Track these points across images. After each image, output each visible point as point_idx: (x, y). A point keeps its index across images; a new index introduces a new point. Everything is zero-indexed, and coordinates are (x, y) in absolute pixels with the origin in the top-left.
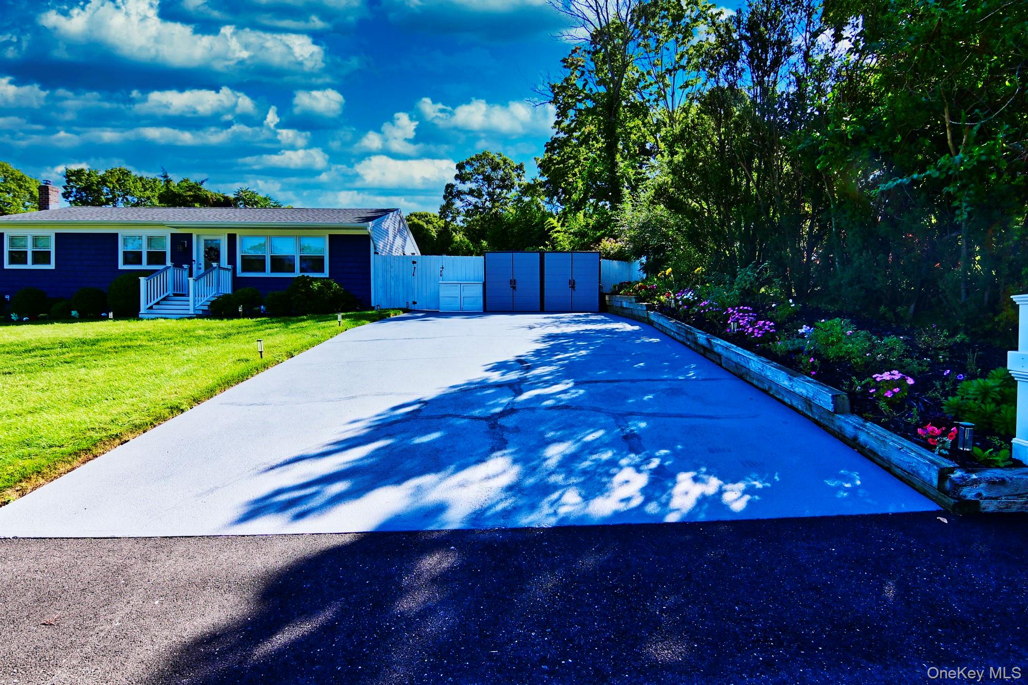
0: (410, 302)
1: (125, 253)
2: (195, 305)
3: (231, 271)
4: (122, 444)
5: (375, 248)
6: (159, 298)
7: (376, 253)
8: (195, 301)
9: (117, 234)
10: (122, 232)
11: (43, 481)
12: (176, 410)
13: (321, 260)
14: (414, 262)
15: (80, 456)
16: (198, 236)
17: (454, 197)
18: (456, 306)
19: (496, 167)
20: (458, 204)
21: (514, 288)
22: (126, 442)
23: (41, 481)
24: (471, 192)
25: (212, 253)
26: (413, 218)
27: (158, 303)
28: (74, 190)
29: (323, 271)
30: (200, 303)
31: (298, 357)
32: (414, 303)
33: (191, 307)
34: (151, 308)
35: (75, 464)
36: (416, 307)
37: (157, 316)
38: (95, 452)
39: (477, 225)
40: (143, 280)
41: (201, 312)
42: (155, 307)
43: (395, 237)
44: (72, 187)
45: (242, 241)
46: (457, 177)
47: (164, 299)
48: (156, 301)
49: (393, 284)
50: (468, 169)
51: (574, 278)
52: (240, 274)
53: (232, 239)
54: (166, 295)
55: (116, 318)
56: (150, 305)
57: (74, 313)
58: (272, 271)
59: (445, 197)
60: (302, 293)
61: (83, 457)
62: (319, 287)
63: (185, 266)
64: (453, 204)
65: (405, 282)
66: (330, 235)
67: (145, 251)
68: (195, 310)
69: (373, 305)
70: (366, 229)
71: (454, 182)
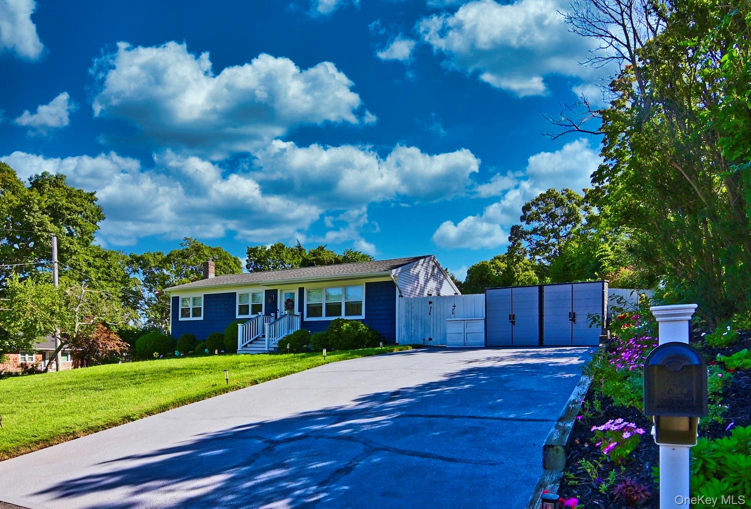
0: (427, 339)
1: (240, 307)
2: (269, 344)
3: (300, 316)
4: (74, 439)
5: (400, 292)
6: (252, 339)
7: (401, 296)
8: (269, 341)
9: (235, 293)
10: (239, 291)
11: (8, 457)
12: (128, 419)
13: (359, 305)
14: (430, 303)
15: (39, 444)
16: (281, 291)
17: (519, 238)
18: (460, 341)
19: (559, 203)
20: (524, 244)
21: (513, 323)
22: (78, 438)
23: (6, 457)
24: (535, 231)
25: (289, 304)
26: (497, 261)
27: (251, 343)
28: (253, 262)
29: (361, 314)
30: (273, 342)
31: (261, 385)
32: (430, 339)
33: (266, 346)
34: (246, 346)
35: (34, 449)
36: (431, 343)
37: (247, 352)
38: (51, 443)
40: (240, 326)
41: (273, 349)
42: (248, 345)
43: (427, 281)
44: (251, 260)
45: (308, 292)
46: (522, 219)
47: (256, 339)
48: (249, 341)
49: (413, 322)
50: (533, 210)
51: (574, 311)
52: (306, 319)
53: (301, 291)
54: (257, 336)
55: (220, 354)
56: (244, 344)
57: (206, 350)
58: (327, 315)
59: (511, 239)
60: (335, 333)
61: (41, 444)
62: (347, 327)
63: (272, 314)
64: (519, 244)
65: (423, 320)
66: (366, 284)
67: (250, 305)
68: (269, 347)
69: (397, 342)
70: (390, 276)
71: (519, 223)
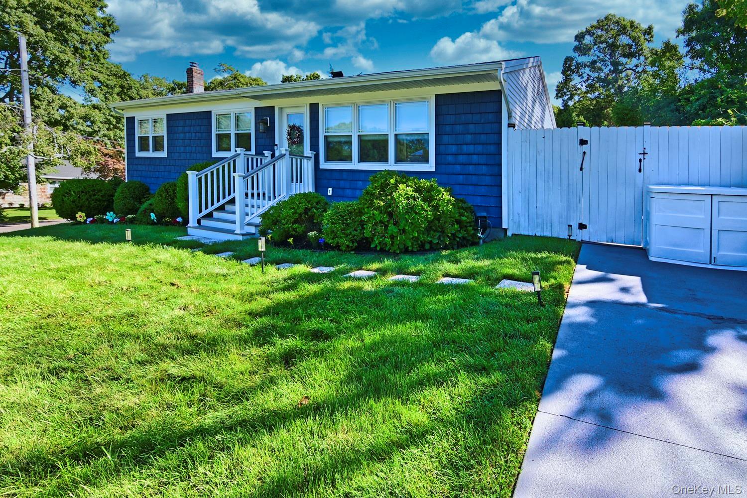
0: (575, 225)
1: (218, 136)
3: (313, 160)
5: (510, 117)
6: (222, 203)
7: (510, 125)
9: (211, 112)
10: (214, 109)
13: (422, 141)
14: (583, 142)
16: (281, 109)
17: (573, 71)
20: (576, 80)
25: (295, 135)
29: (426, 161)
32: (582, 227)
36: (585, 235)
39: (591, 104)
40: (191, 176)
43: (534, 102)
45: (326, 113)
46: (576, 49)
48: (216, 206)
49: (540, 185)
50: (588, 40)
52: (324, 165)
53: (314, 109)
54: (232, 196)
56: (204, 213)
57: (153, 216)
58: (360, 160)
59: (563, 72)
63: (266, 153)
64: (571, 80)
65: (564, 182)
66: (437, 96)
67: (233, 132)
69: (505, 226)
71: (572, 55)
